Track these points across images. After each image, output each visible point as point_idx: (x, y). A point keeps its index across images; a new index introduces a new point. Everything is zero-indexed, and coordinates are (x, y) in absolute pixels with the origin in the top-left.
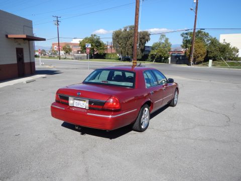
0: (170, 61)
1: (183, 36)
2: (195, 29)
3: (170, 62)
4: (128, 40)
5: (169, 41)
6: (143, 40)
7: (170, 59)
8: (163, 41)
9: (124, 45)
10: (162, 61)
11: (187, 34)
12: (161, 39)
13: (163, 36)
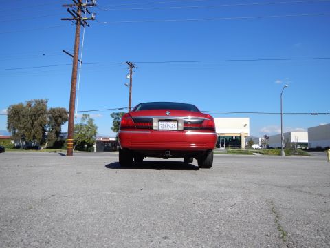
0: (95, 148)
1: (113, 117)
2: (130, 108)
3: (95, 151)
4: (36, 119)
5: (94, 123)
6: (59, 120)
7: (95, 146)
8: (86, 122)
9: (29, 126)
10: (85, 149)
11: (118, 114)
12: (83, 119)
13: (86, 115)
